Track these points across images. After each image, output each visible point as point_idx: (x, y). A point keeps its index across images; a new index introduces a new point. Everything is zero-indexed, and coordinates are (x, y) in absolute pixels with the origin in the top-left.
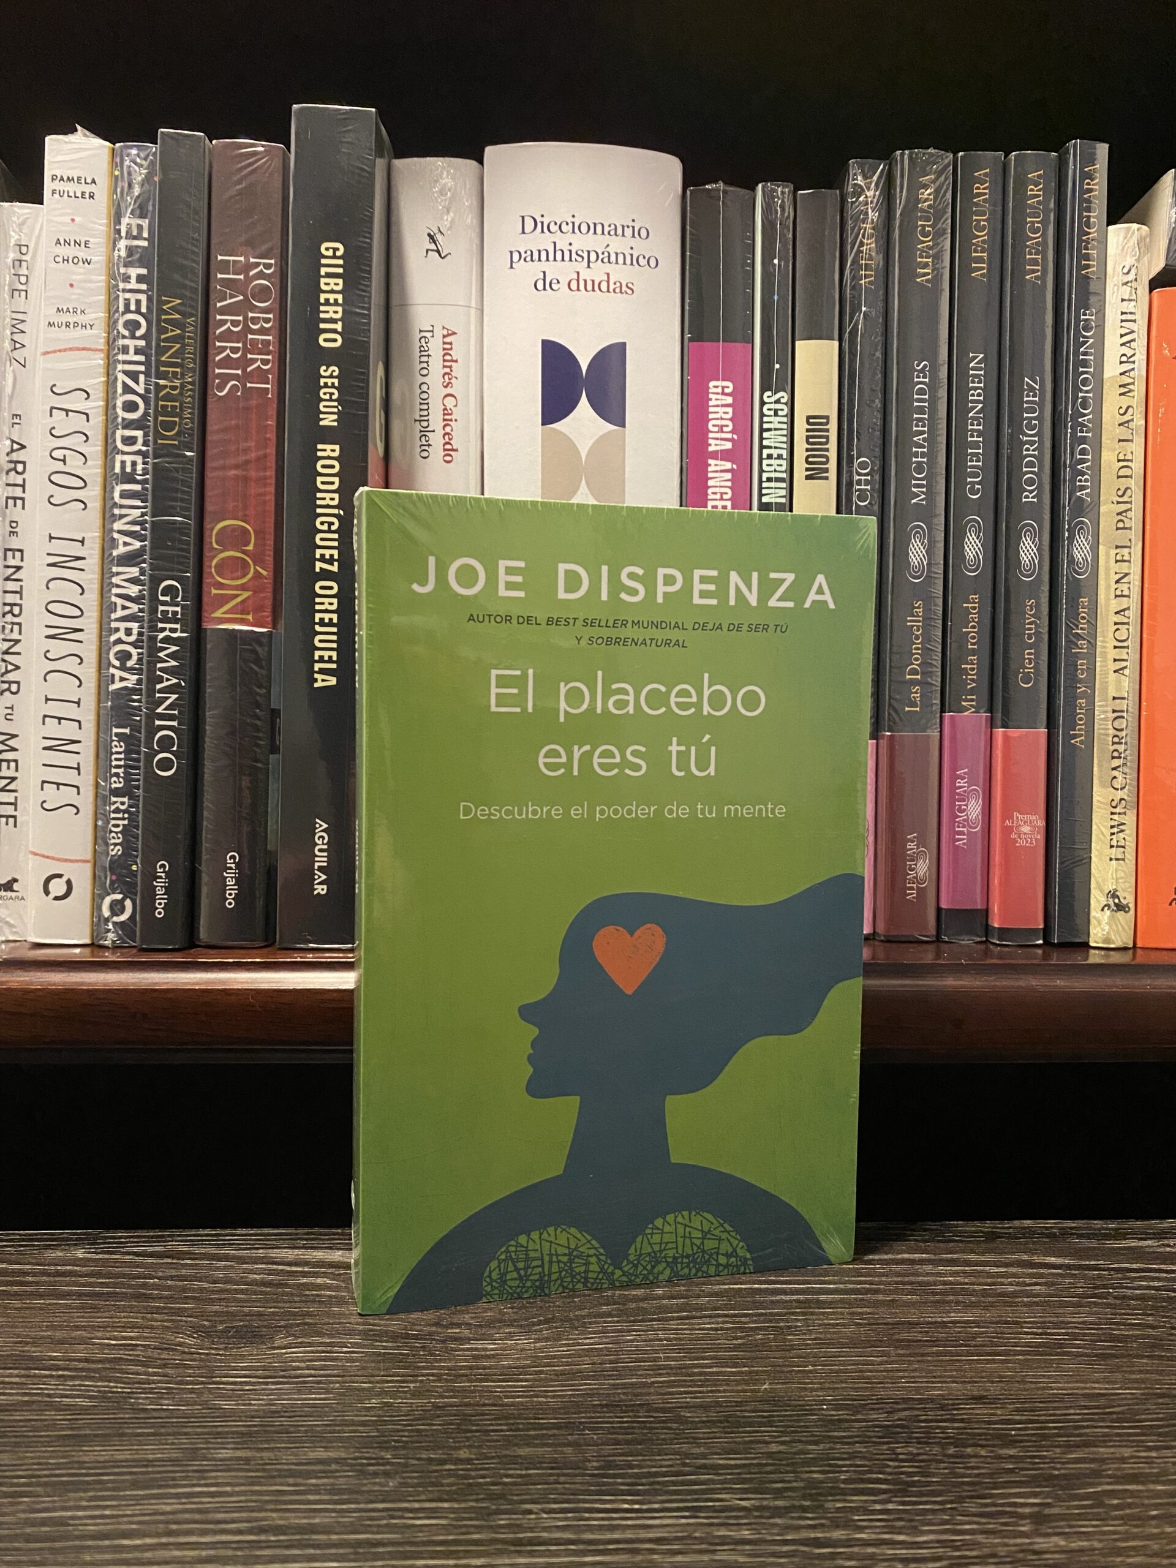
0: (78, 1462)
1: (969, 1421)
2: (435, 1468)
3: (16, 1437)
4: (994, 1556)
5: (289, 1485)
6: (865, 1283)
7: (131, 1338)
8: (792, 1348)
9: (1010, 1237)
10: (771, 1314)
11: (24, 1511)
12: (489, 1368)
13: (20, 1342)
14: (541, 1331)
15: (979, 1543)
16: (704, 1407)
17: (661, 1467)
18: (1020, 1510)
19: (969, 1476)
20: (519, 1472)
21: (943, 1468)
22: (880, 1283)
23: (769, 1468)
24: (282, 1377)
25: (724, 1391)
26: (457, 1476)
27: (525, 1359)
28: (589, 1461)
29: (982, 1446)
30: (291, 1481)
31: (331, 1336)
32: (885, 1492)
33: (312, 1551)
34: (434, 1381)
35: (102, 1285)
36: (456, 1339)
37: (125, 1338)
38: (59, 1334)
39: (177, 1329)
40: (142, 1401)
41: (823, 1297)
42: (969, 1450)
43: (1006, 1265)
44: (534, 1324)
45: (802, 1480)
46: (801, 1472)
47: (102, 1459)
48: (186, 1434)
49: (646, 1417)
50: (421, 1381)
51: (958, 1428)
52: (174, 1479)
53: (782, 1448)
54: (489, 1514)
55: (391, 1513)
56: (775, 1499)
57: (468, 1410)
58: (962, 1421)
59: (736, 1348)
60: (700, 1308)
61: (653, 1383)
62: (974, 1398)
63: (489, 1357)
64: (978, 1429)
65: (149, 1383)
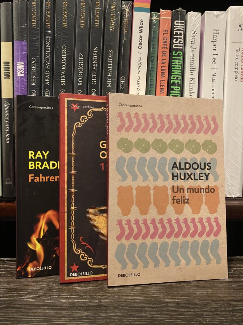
0: (31, 315)
1: (234, 306)
2: (113, 318)
3: (16, 309)
5: (79, 322)
7: (41, 284)
8: (191, 287)
9: (236, 261)
13: (16, 285)
16: (173, 302)
17: (165, 318)
19: (237, 320)
20: (132, 319)
21: (230, 318)
23: (190, 318)
24: (75, 294)
25: (177, 298)
26: (119, 320)
28: (148, 316)
29: (239, 313)
30: (80, 320)
34: (110, 295)
39: (51, 282)
40: (44, 300)
42: (235, 313)
43: (236, 267)
45: (198, 321)
46: (198, 319)
47: (36, 314)
48: (55, 308)
49: (160, 305)
50: (107, 295)
51: (232, 308)
52: (53, 320)
53: (192, 313)
57: (119, 303)
58: (232, 306)
59: (178, 288)
61: (160, 296)
62: (234, 300)
64: (237, 308)
65: (46, 295)
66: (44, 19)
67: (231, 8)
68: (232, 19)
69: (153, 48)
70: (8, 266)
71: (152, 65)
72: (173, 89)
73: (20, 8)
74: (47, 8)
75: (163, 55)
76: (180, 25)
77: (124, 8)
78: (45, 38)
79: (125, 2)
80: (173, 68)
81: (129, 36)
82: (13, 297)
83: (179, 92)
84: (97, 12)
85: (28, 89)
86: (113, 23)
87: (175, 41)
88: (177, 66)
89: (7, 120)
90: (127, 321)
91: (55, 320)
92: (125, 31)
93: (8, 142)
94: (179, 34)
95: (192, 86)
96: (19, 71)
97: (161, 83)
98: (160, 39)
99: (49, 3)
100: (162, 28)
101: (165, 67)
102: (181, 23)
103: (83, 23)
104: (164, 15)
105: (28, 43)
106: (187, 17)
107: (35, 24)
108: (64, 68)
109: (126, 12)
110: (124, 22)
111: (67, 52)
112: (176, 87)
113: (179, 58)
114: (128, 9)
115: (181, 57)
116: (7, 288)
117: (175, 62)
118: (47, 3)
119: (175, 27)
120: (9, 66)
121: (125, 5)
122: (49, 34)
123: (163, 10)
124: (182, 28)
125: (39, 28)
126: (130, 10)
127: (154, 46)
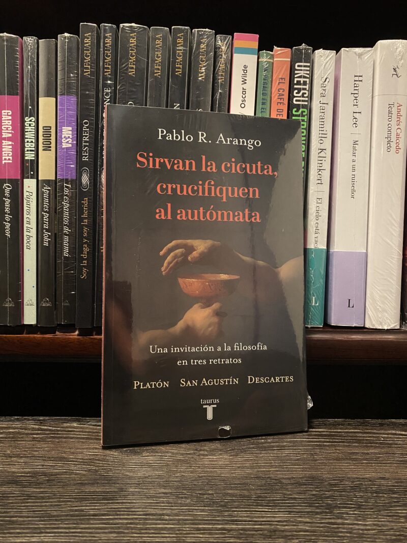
0: (83, 492)
1: (380, 485)
2: (201, 496)
3: (63, 483)
4: (392, 529)
6: (339, 439)
9: (388, 425)
10: (308, 449)
11: (69, 507)
12: (215, 464)
13: (60, 453)
14: (231, 453)
15: (387, 525)
16: (289, 479)
17: (276, 498)
18: (400, 515)
19: (382, 503)
20: (229, 498)
21: (372, 501)
22: (344, 439)
23: (313, 499)
24: (147, 466)
25: (295, 474)
26: (209, 499)
27: (227, 462)
28: (252, 495)
29: (385, 494)
30: (155, 499)
32: (353, 508)
33: (164, 522)
34: (197, 468)
35: (84, 435)
36: (203, 455)
37: (94, 452)
40: (103, 473)
42: (381, 495)
43: (388, 434)
44: (229, 451)
45: (325, 503)
46: (325, 501)
48: (118, 483)
49: (270, 481)
50: (193, 468)
51: (376, 488)
52: (116, 497)
53: (317, 493)
54: (222, 511)
55: (189, 510)
56: (316, 509)
57: (210, 478)
58: (378, 485)
59: (298, 460)
60: (284, 446)
61: (271, 470)
62: (380, 478)
63: (214, 461)
64: (383, 488)
65: (104, 467)
66: (101, 64)
67: (380, 43)
68: (383, 59)
69: (263, 104)
73: (67, 48)
74: (106, 47)
75: (277, 114)
76: (304, 70)
77: (220, 45)
78: (103, 90)
79: (221, 36)
81: (227, 87)
82: (57, 467)
84: (179, 53)
85: (77, 166)
86: (203, 70)
87: (296, 93)
89: (46, 212)
90: (223, 501)
91: (120, 497)
92: (221, 79)
93: (46, 244)
94: (302, 82)
95: (322, 160)
96: (64, 139)
98: (273, 90)
100: (277, 74)
102: (305, 66)
103: (158, 69)
104: (279, 56)
105: (78, 98)
106: (314, 56)
107: (88, 72)
109: (222, 51)
110: (220, 66)
113: (303, 118)
114: (225, 47)
115: (306, 116)
116: (47, 457)
118: (107, 40)
119: (296, 72)
120: (51, 132)
121: (221, 42)
122: (109, 86)
123: (278, 47)
124: (307, 74)
125: (94, 76)
126: (228, 48)
127: (265, 101)
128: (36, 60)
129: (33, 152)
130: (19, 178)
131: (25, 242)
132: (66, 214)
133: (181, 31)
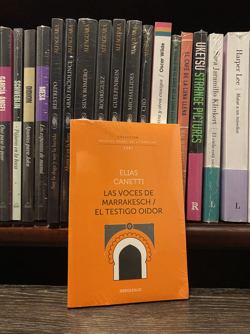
6: (234, 305)
7: (59, 314)
8: (220, 323)
13: (34, 314)
14: (156, 316)
22: (237, 305)
24: (96, 326)
31: (106, 315)
34: (133, 329)
35: (51, 300)
36: (137, 317)
38: (43, 313)
39: (70, 312)
41: (224, 309)
44: (155, 314)
50: (129, 329)
60: (195, 311)
65: (65, 327)
66: (66, 45)
69: (175, 70)
70: (25, 293)
71: (173, 87)
72: (195, 111)
73: (43, 35)
74: (69, 34)
75: (184, 77)
76: (202, 47)
77: (145, 32)
78: (67, 63)
79: (146, 26)
80: (195, 90)
81: (150, 59)
82: (31, 327)
83: (202, 114)
84: (118, 36)
85: (49, 113)
86: (134, 47)
87: (197, 63)
88: (200, 87)
89: (27, 144)
92: (146, 54)
93: (28, 165)
94: (201, 55)
95: (215, 107)
96: (41, 95)
97: (183, 105)
98: (181, 61)
99: (71, 30)
100: (184, 50)
101: (187, 88)
102: (202, 45)
103: (104, 47)
104: (185, 38)
105: (50, 68)
106: (209, 38)
107: (57, 50)
108: (85, 91)
109: (147, 36)
110: (145, 46)
111: (89, 75)
112: (199, 109)
113: (202, 79)
114: (149, 33)
115: (204, 78)
116: (24, 318)
117: (198, 83)
118: (70, 30)
119: (197, 48)
120: (31, 90)
121: (146, 29)
122: (72, 59)
123: (184, 32)
124: (204, 50)
125: (61, 53)
126: (151, 34)
127: (176, 68)
128: (22, 43)
129: (20, 104)
130: (10, 121)
131: (14, 164)
132: (42, 145)
133: (119, 22)
